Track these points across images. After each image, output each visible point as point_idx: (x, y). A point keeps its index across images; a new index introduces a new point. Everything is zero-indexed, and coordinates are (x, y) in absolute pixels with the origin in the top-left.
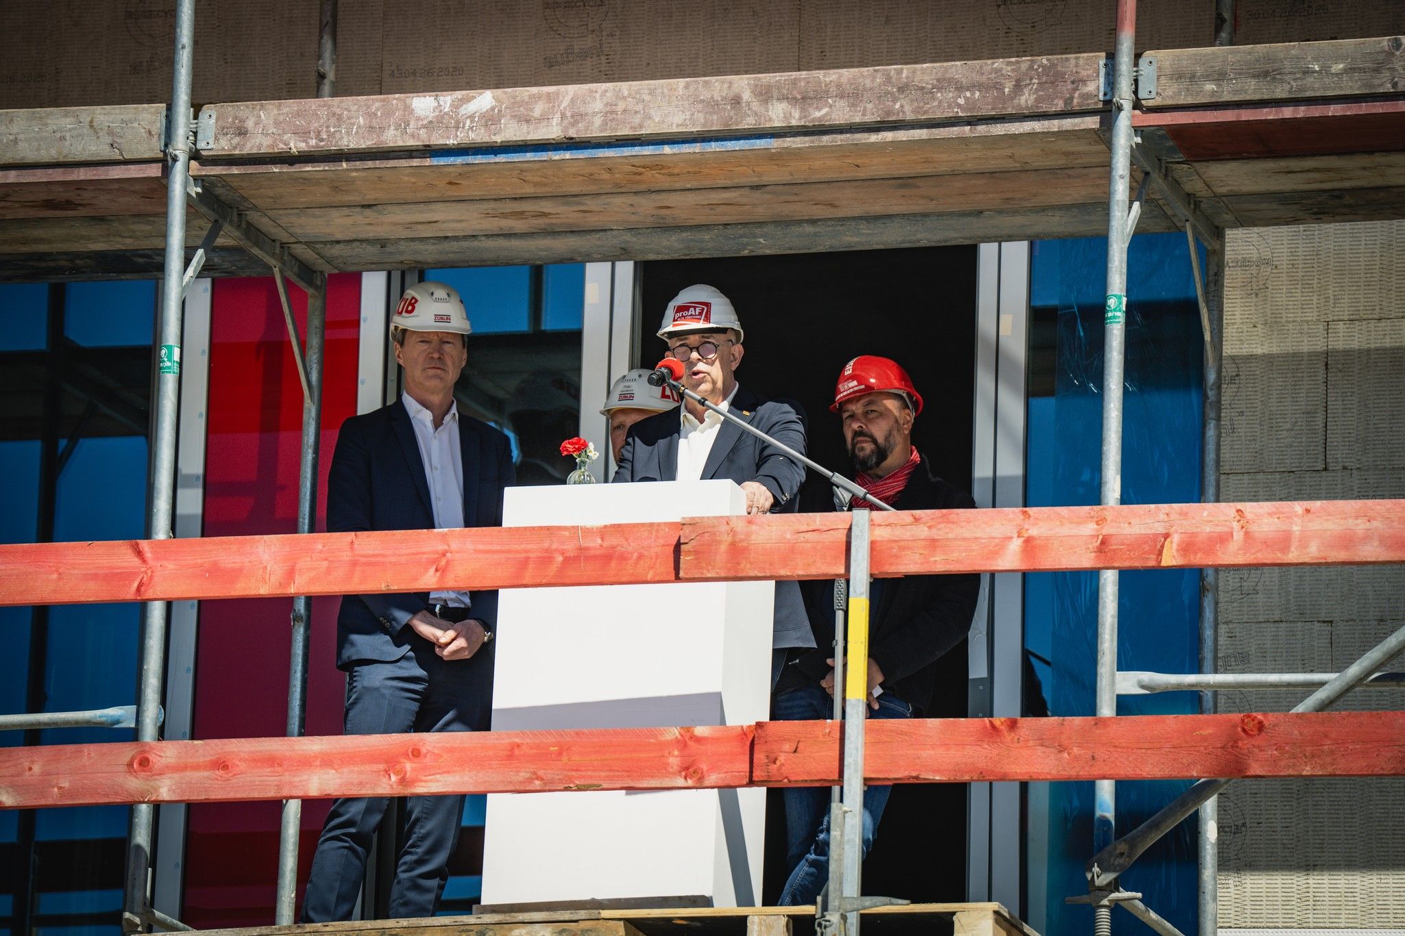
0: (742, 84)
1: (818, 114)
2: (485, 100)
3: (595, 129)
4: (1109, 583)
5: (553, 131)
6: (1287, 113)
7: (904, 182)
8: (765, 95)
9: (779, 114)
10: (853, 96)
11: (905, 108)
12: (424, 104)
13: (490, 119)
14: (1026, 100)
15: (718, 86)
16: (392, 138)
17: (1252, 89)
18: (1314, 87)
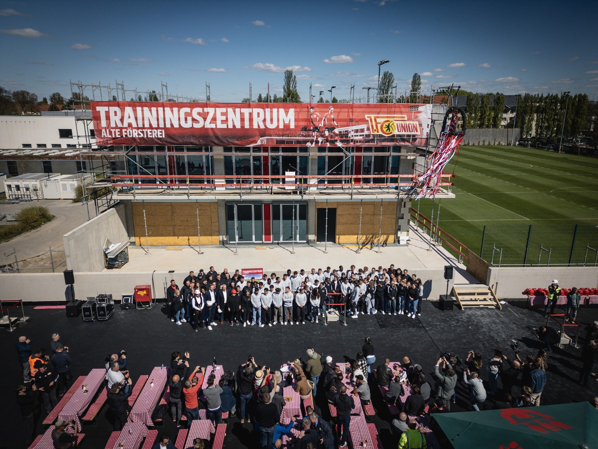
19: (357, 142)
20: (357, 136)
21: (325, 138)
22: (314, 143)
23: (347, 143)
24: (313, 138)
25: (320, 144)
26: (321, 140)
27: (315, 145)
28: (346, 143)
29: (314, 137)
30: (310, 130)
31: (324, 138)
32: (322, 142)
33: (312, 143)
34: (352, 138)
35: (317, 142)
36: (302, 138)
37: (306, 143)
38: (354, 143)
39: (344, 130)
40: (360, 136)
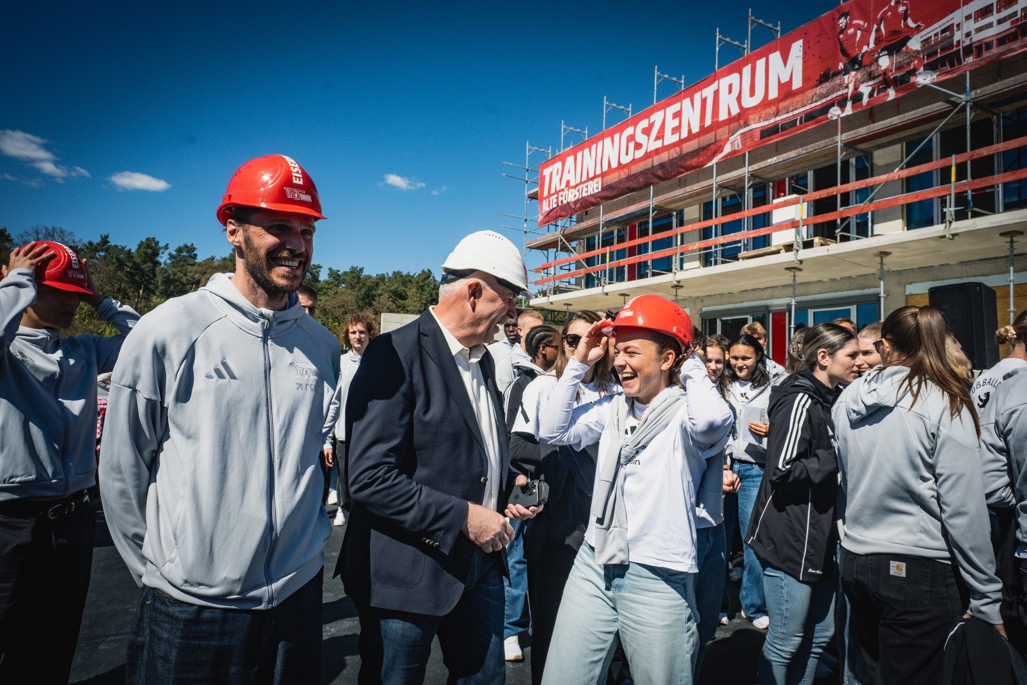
0: (800, 150)
1: (808, 151)
2: (775, 158)
3: (786, 159)
4: (839, 196)
5: (781, 160)
6: (859, 137)
7: (824, 156)
8: (802, 150)
9: (804, 152)
10: (811, 148)
11: (817, 148)
12: (769, 160)
13: (776, 160)
14: (830, 143)
15: (798, 151)
16: (767, 165)
17: (854, 136)
18: (862, 134)
19: (989, 46)
20: (990, 25)
21: (880, 78)
22: (849, 104)
23: (952, 65)
24: (845, 91)
25: (865, 100)
26: (870, 89)
27: (853, 108)
28: (948, 68)
29: (847, 87)
30: (837, 73)
31: (876, 81)
32: (871, 95)
33: (842, 106)
34: (967, 42)
35: (857, 98)
36: (819, 103)
37: (827, 112)
38: (979, 54)
39: (939, 30)
40: (1000, 22)
